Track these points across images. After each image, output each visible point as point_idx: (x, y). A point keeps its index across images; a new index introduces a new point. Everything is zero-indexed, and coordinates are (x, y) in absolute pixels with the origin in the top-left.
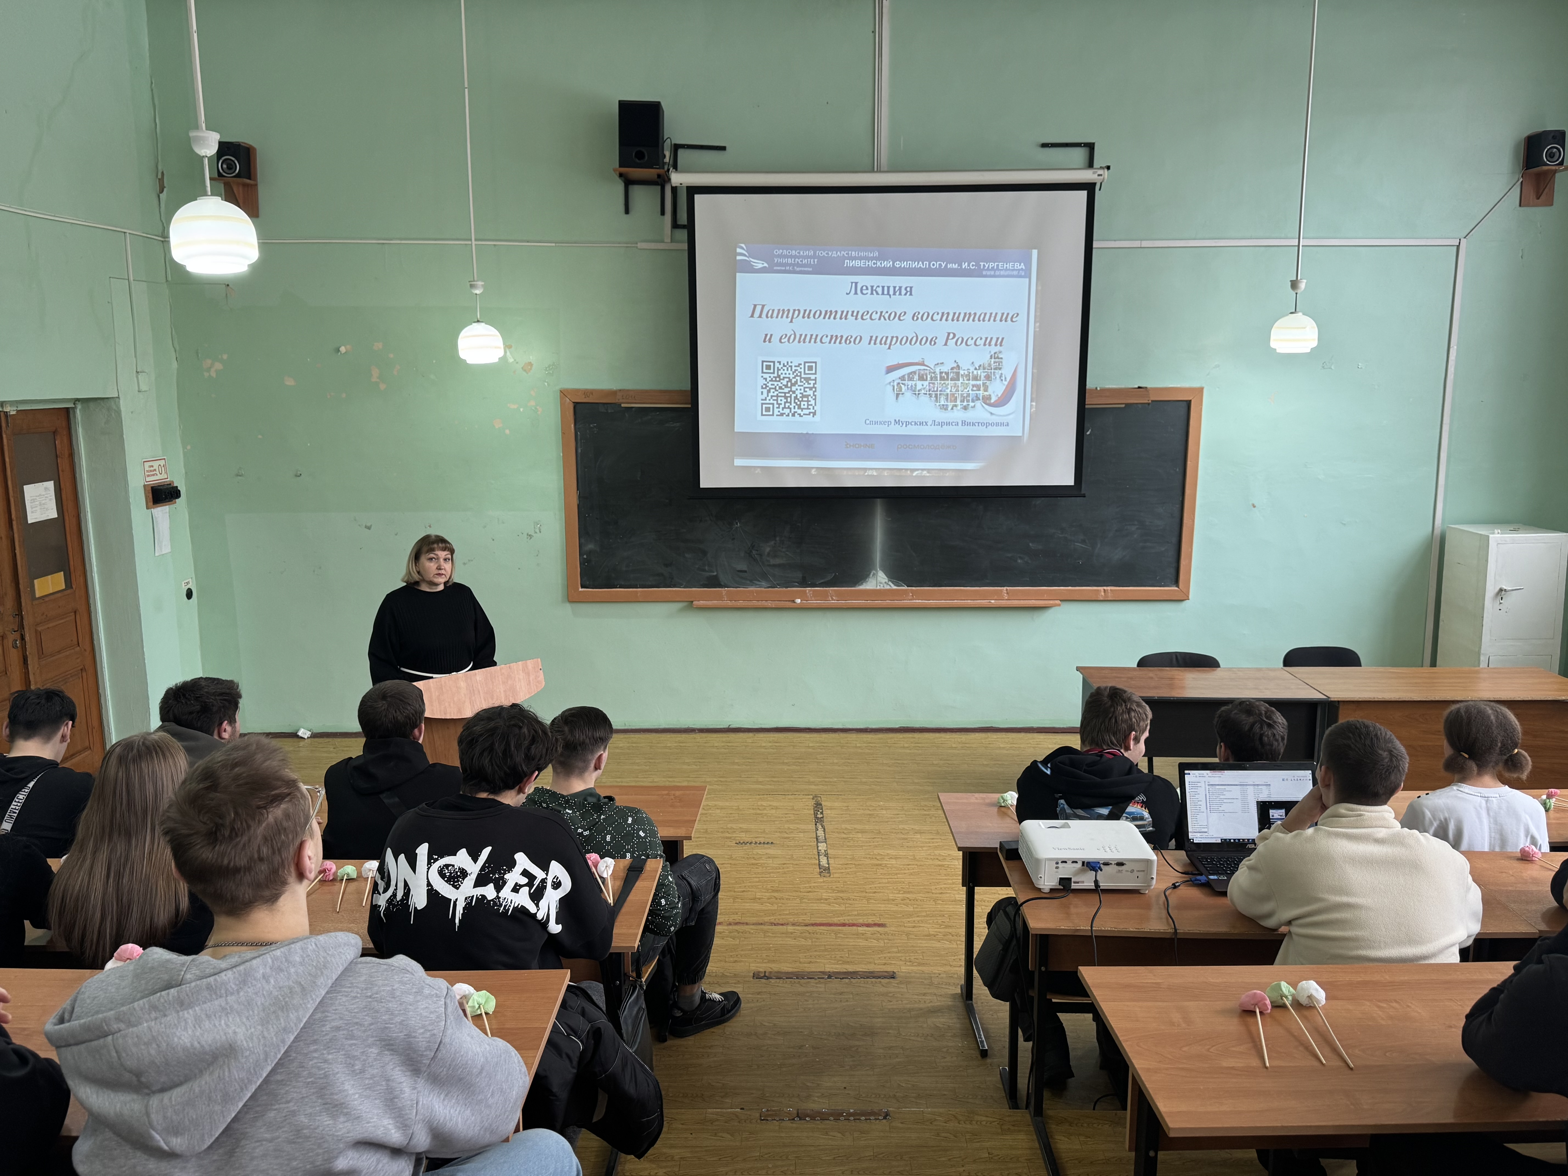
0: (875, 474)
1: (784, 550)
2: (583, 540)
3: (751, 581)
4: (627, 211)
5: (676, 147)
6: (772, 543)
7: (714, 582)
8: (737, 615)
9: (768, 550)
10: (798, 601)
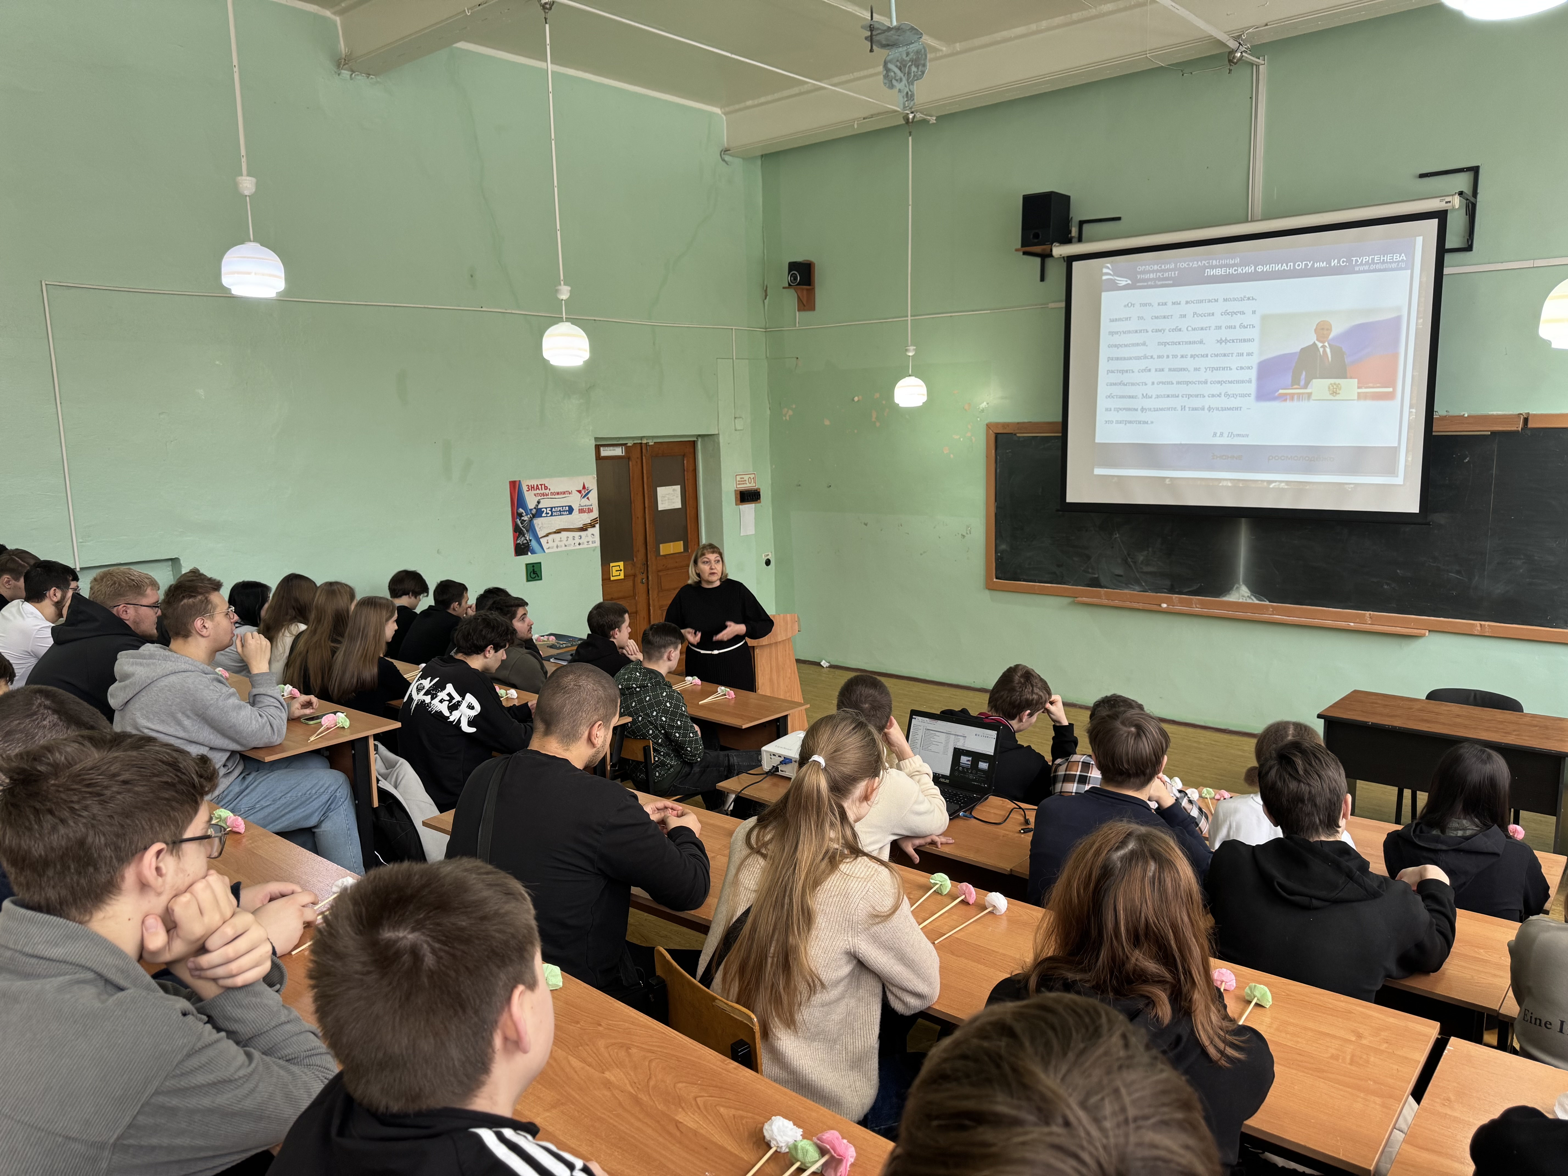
0: (1230, 484)
1: (1155, 559)
2: (998, 542)
3: (1126, 584)
4: (1042, 279)
5: (1081, 223)
6: (1145, 553)
7: (1095, 583)
8: (1115, 613)
9: (1141, 558)
10: (1164, 605)
